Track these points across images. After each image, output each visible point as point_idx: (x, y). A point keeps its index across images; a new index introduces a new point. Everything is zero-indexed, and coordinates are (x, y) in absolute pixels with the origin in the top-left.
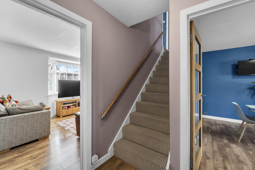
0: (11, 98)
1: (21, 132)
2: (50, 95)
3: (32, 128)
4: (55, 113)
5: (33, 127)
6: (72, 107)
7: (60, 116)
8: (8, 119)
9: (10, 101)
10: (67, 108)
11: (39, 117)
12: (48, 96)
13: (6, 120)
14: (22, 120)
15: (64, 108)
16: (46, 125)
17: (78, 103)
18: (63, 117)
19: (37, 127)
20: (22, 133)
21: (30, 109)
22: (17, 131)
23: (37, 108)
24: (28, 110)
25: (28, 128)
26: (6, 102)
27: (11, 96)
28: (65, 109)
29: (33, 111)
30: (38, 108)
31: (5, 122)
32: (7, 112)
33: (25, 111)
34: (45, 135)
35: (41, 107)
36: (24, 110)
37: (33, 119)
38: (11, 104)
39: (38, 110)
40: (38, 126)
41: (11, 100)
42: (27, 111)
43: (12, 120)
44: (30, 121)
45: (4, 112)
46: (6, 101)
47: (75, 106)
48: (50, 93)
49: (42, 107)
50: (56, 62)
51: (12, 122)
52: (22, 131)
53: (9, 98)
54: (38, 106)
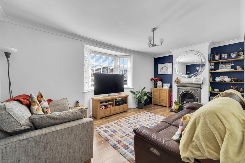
0: (42, 97)
1: (52, 159)
2: (86, 91)
3: (68, 151)
4: (91, 113)
5: (70, 149)
6: (109, 106)
7: (97, 117)
8: (31, 139)
9: (40, 102)
10: (104, 108)
11: (78, 131)
12: (84, 93)
13: (27, 141)
14: (54, 138)
15: (101, 108)
16: (88, 143)
17: (116, 102)
18: (100, 118)
19: (75, 149)
20: (54, 160)
21: (65, 118)
22: (46, 159)
23: (75, 115)
24: (62, 119)
25: (63, 151)
26: (34, 104)
27: (42, 94)
28: (103, 108)
29: (70, 120)
30: (77, 116)
31: (27, 145)
32: (32, 123)
33: (58, 121)
34: (87, 159)
35: (80, 113)
36: (56, 119)
37: (69, 136)
38: (42, 106)
39: (76, 118)
40: (76, 147)
41: (42, 100)
42: (61, 121)
43: (38, 141)
44: (66, 139)
45: (26, 125)
46: (34, 102)
47: (113, 106)
48: (86, 89)
49: (82, 114)
50: (91, 52)
51: (38, 144)
52: (54, 156)
53: (40, 97)
54: (76, 112)
